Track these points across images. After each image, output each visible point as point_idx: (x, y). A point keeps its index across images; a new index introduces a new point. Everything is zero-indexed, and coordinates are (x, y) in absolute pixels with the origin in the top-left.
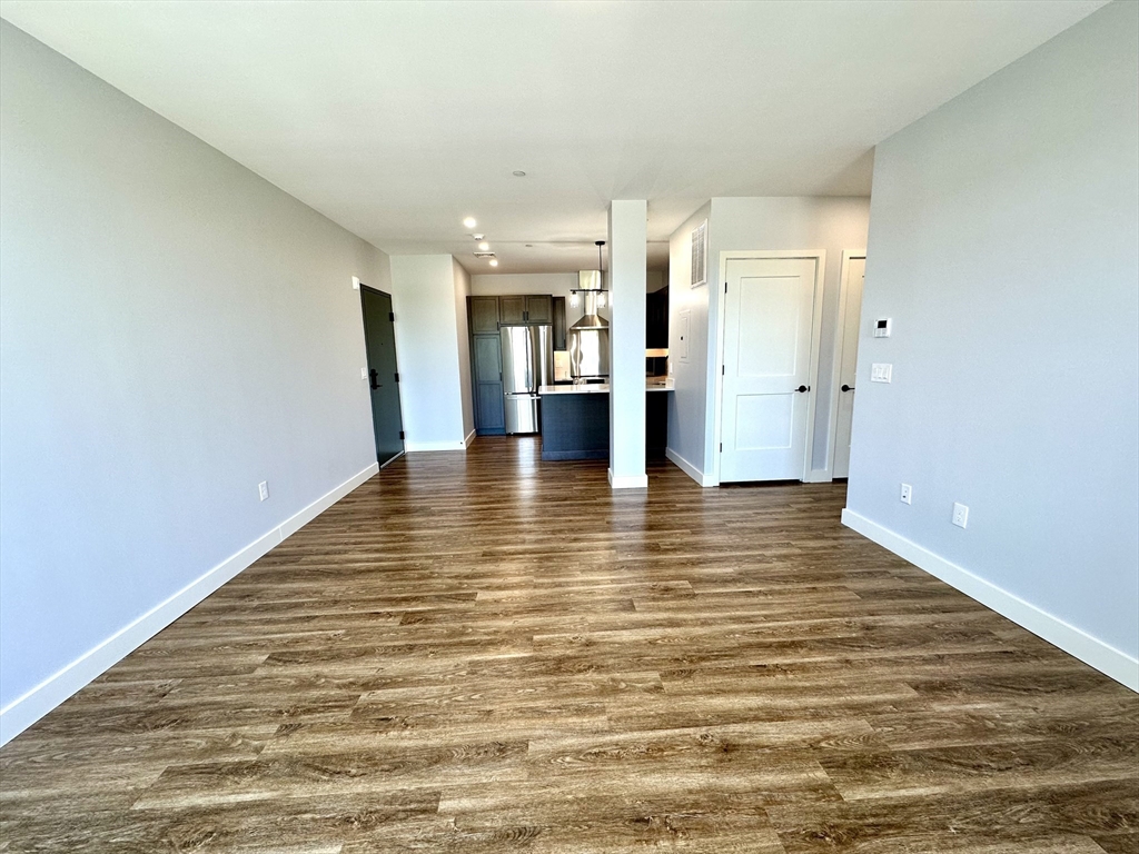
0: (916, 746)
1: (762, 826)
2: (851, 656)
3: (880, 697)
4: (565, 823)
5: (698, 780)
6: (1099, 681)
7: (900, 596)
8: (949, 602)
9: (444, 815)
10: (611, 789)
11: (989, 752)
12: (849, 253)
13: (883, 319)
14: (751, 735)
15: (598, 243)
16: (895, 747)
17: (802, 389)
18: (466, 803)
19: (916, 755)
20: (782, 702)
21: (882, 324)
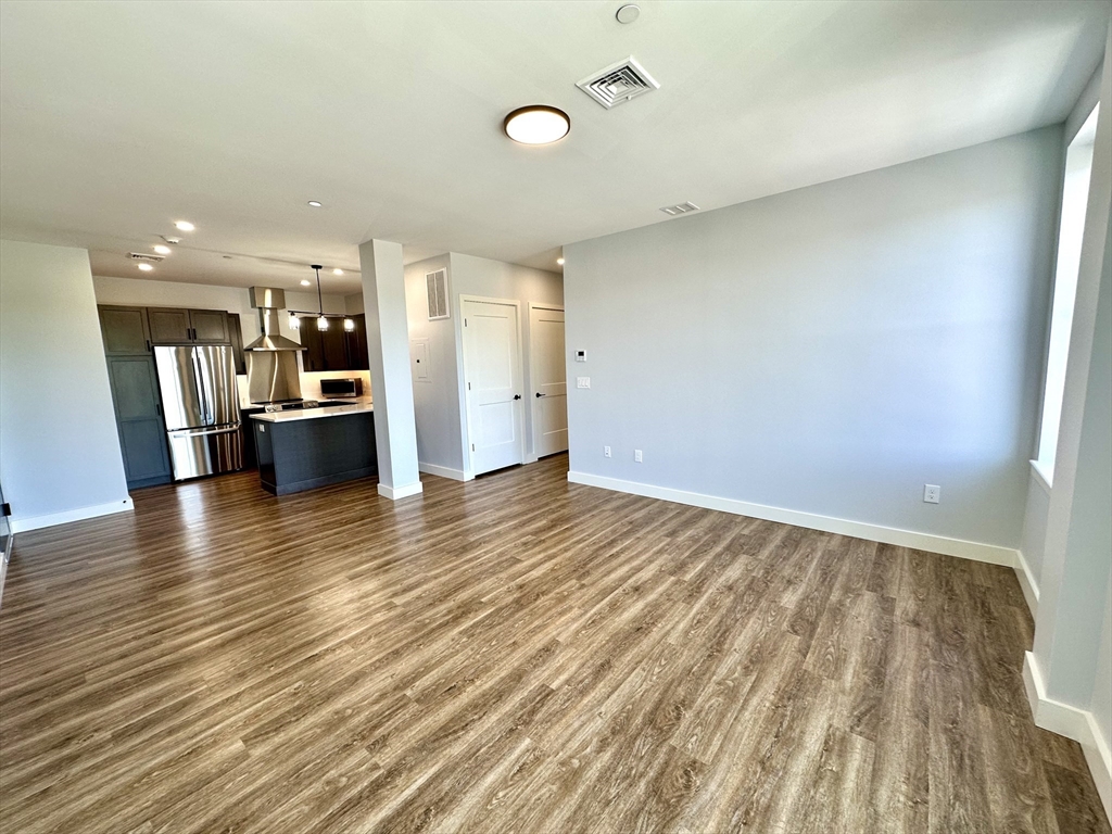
0: (687, 554)
1: (675, 603)
2: (638, 535)
3: (661, 545)
4: (614, 650)
5: (640, 605)
6: (706, 512)
7: (627, 506)
8: (645, 502)
9: (559, 688)
10: (614, 628)
11: (703, 545)
12: (533, 304)
13: (581, 350)
14: (638, 580)
15: (314, 267)
16: (683, 557)
17: (517, 397)
18: (563, 677)
19: (689, 557)
20: (635, 563)
21: (581, 354)
